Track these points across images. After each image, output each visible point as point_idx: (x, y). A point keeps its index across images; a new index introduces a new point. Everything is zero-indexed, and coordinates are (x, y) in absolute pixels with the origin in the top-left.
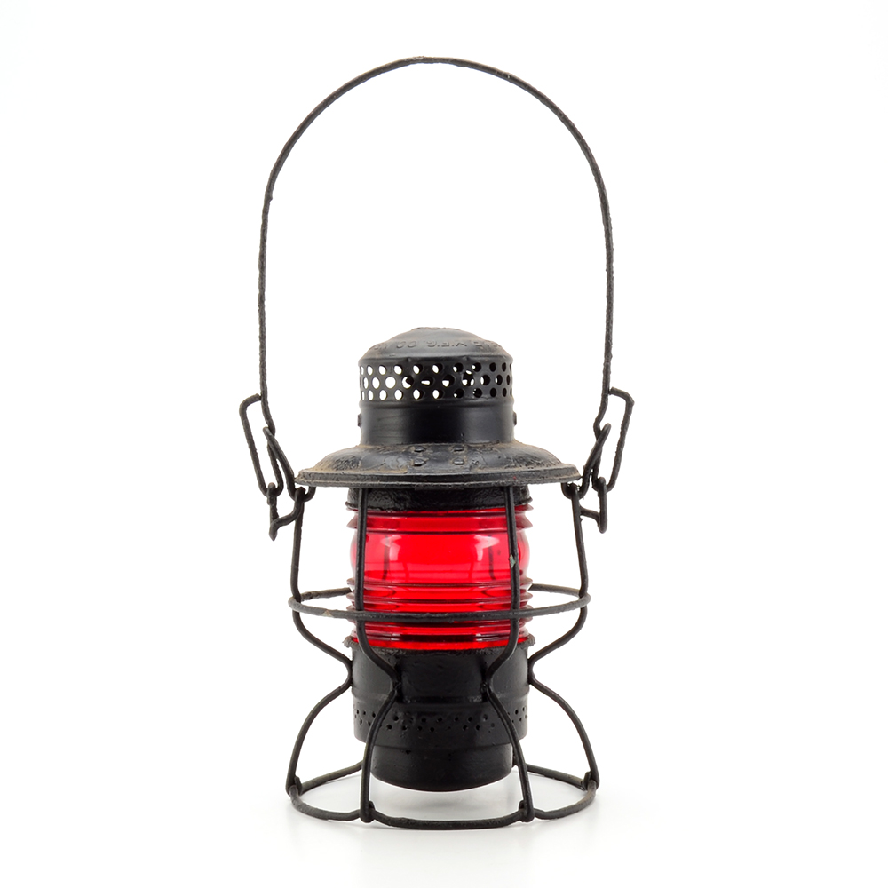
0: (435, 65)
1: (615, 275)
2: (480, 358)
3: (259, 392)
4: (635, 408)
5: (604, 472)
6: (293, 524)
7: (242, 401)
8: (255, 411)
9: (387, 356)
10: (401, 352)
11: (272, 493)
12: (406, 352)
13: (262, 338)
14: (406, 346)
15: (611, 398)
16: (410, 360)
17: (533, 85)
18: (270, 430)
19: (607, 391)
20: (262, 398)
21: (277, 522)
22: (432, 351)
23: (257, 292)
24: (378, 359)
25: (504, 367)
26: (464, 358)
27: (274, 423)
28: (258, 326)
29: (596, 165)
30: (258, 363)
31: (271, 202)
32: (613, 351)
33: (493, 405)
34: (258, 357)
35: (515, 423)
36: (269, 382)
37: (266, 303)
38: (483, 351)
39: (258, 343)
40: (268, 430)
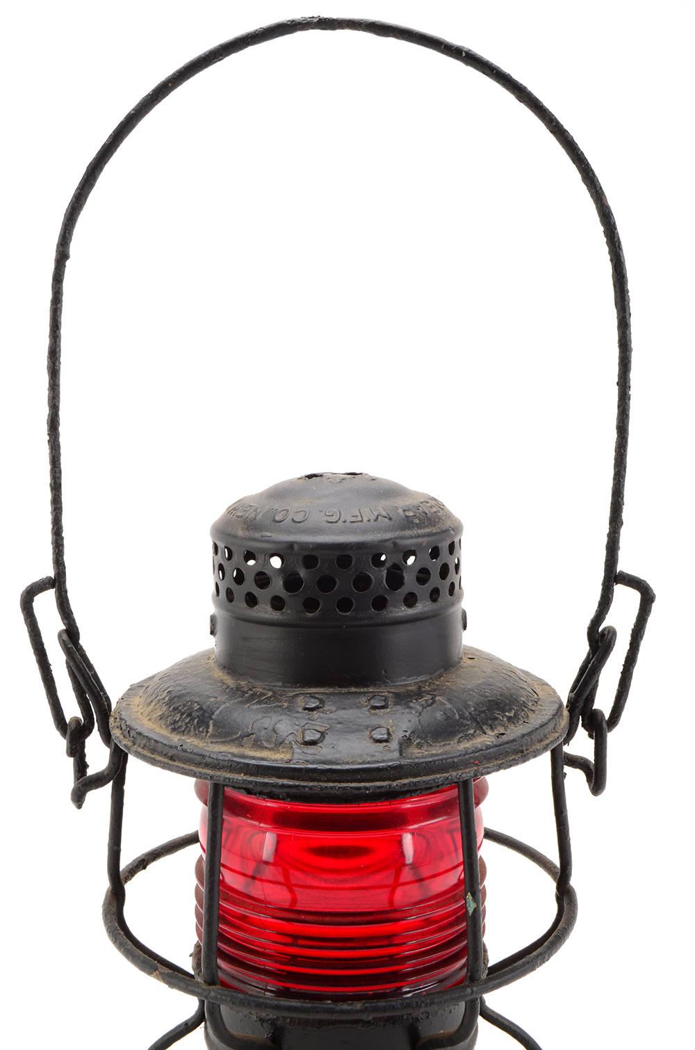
0: (338, 32)
1: (633, 392)
2: (415, 541)
3: (52, 574)
4: (655, 606)
5: (603, 702)
6: (108, 787)
7: (24, 588)
8: (45, 604)
9: (258, 535)
10: (281, 531)
11: (75, 737)
12: (290, 532)
13: (56, 487)
14: (289, 519)
15: (619, 590)
16: (296, 547)
17: (506, 68)
18: (71, 636)
19: (613, 577)
20: (58, 582)
21: (84, 784)
22: (333, 533)
23: (45, 411)
24: (242, 538)
25: (452, 548)
26: (387, 544)
27: (78, 624)
28: (48, 467)
29: (608, 207)
30: (49, 526)
31: (68, 263)
32: (626, 515)
33: (433, 616)
34: (49, 518)
35: (465, 627)
36: (67, 558)
37: (61, 429)
38: (419, 526)
39: (48, 495)
40: (65, 637)
